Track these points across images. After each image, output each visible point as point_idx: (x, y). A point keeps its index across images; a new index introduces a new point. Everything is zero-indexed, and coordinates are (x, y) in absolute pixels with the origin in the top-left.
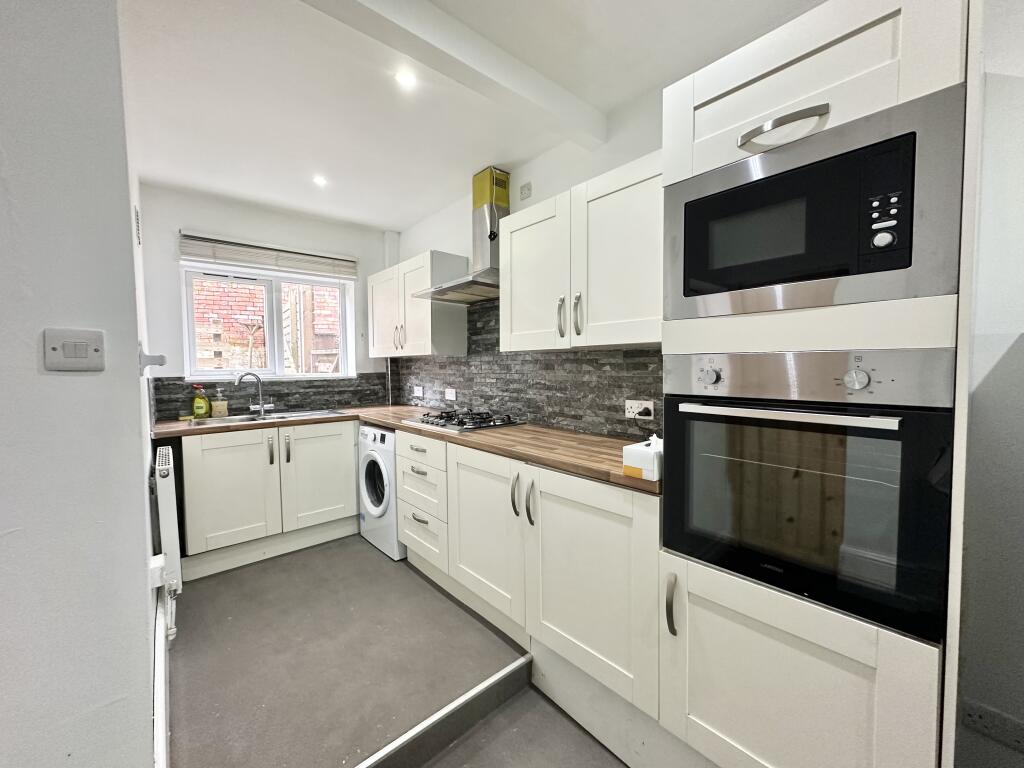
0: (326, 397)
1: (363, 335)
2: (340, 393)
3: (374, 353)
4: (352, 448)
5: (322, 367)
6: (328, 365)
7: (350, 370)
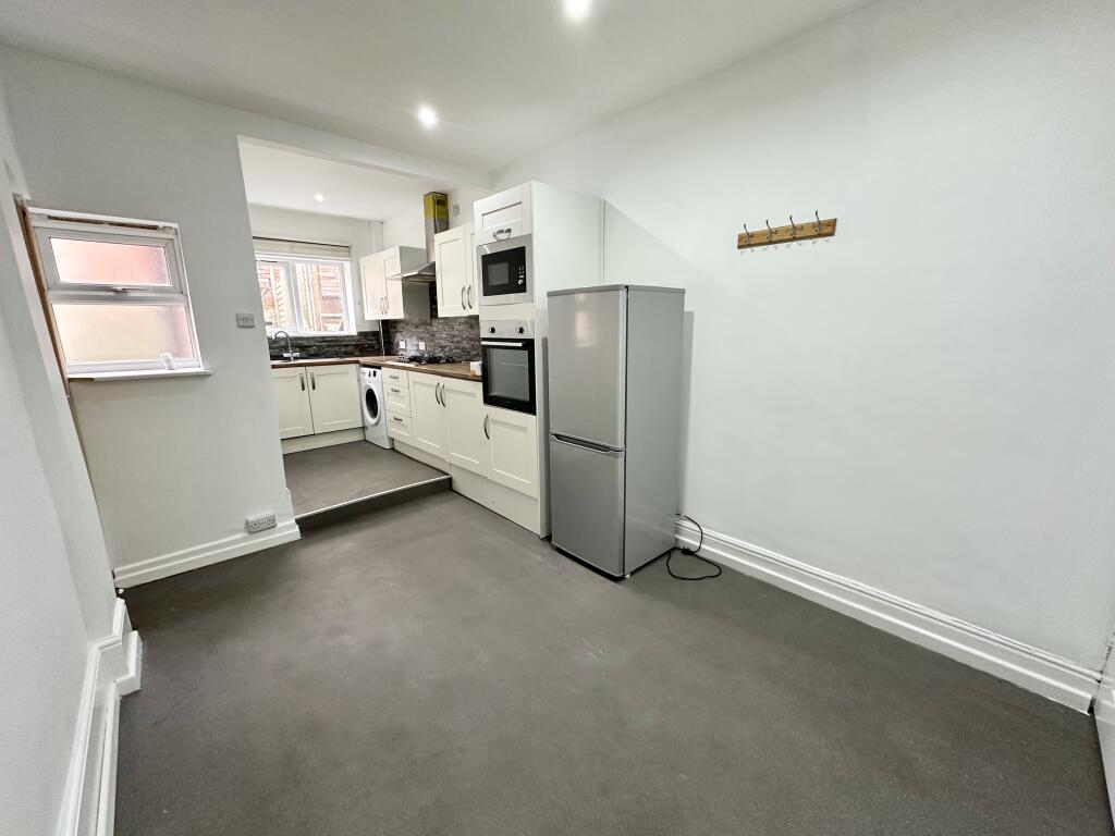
0: (336, 349)
1: (360, 303)
2: (346, 346)
3: (368, 317)
4: (355, 383)
5: (330, 327)
6: (335, 325)
7: (351, 330)
